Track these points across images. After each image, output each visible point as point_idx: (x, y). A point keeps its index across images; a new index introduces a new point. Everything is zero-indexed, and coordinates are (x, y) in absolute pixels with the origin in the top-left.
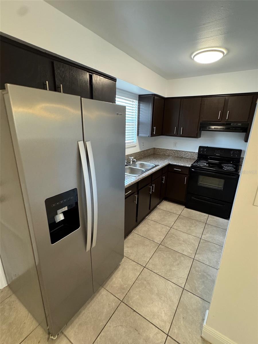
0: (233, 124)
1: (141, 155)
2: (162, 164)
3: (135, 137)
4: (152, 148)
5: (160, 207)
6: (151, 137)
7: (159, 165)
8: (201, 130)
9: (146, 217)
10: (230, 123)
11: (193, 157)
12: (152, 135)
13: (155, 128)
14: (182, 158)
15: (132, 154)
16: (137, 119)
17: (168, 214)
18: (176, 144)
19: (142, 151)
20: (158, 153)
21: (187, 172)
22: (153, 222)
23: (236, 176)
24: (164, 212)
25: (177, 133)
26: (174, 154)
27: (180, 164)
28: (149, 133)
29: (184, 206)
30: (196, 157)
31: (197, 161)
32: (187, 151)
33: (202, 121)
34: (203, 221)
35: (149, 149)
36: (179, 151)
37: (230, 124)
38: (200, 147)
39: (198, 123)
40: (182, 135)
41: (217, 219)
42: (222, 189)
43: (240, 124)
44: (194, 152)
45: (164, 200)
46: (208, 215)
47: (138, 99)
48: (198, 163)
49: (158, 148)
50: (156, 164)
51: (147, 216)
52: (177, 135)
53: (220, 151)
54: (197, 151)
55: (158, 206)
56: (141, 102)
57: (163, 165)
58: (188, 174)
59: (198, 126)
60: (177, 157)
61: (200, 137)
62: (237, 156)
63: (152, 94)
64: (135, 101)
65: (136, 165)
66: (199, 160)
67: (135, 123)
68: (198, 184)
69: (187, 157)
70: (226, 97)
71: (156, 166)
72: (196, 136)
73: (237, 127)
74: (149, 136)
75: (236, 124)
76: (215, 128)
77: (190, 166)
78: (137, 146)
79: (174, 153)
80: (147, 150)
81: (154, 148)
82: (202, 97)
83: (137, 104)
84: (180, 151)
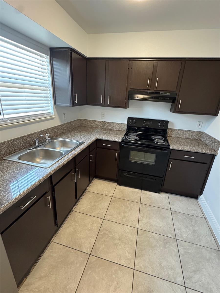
0: (162, 94)
1: (64, 129)
2: (89, 140)
3: (52, 107)
4: (77, 120)
5: (90, 188)
6: (72, 106)
7: (84, 143)
8: (130, 99)
9: (72, 209)
10: (159, 91)
11: (122, 129)
12: (74, 104)
13: (76, 95)
14: (111, 130)
15: (48, 129)
16: (50, 83)
17: (100, 197)
18: (103, 115)
19: (64, 124)
20: (85, 125)
21: (117, 147)
22: (81, 214)
23: (167, 150)
24: (95, 196)
25: (104, 102)
26: (102, 126)
27: (109, 139)
28: (68, 102)
29: (116, 184)
30: (125, 128)
31: (126, 134)
32: (115, 123)
33: (131, 89)
34: (137, 200)
35: (73, 121)
36: (107, 122)
37: (159, 93)
38: (129, 118)
39: (127, 91)
40: (109, 105)
41: (150, 195)
42: (154, 163)
43: (168, 94)
44: (123, 124)
45: (94, 179)
46: (141, 190)
47: (49, 53)
48: (128, 137)
49: (84, 120)
50: (81, 141)
51: (74, 207)
52: (104, 105)
53: (148, 122)
54: (126, 122)
55: (88, 188)
56: (54, 59)
57: (90, 142)
58: (118, 149)
59: (126, 94)
60: (106, 129)
61: (129, 107)
62: (165, 127)
63: (68, 48)
64: (44, 55)
65: (55, 143)
66: (129, 132)
67: (50, 88)
68: (130, 159)
69: (116, 129)
70: (155, 61)
71: (81, 144)
72: (124, 106)
73: (165, 97)
74: (70, 106)
75: (165, 94)
76: (144, 98)
77: (120, 140)
78: (55, 118)
79: (102, 124)
80: (71, 122)
81: (80, 119)
82: (129, 60)
83: (48, 60)
84: (109, 122)
